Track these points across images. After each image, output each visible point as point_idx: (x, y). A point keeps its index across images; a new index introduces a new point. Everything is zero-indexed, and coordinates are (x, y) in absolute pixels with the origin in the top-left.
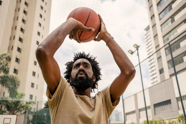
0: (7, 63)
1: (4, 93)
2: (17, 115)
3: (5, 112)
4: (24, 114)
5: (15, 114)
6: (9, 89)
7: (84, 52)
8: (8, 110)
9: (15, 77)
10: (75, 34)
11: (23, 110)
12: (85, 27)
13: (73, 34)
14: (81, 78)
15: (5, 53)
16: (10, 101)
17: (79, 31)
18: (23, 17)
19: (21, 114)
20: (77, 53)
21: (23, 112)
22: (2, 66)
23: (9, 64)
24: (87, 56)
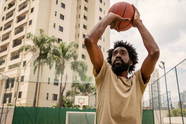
0: (76, 50)
1: (76, 76)
2: (89, 96)
3: (79, 93)
4: (95, 95)
5: (87, 95)
6: (80, 74)
7: (122, 41)
8: (81, 91)
9: (83, 62)
10: (115, 25)
11: (93, 92)
12: (122, 18)
13: (113, 25)
14: (118, 64)
15: (72, 41)
16: (82, 83)
17: (117, 22)
18: (85, 5)
19: (92, 95)
20: (117, 41)
21: (93, 93)
22: (71, 53)
23: (77, 51)
24: (125, 43)
